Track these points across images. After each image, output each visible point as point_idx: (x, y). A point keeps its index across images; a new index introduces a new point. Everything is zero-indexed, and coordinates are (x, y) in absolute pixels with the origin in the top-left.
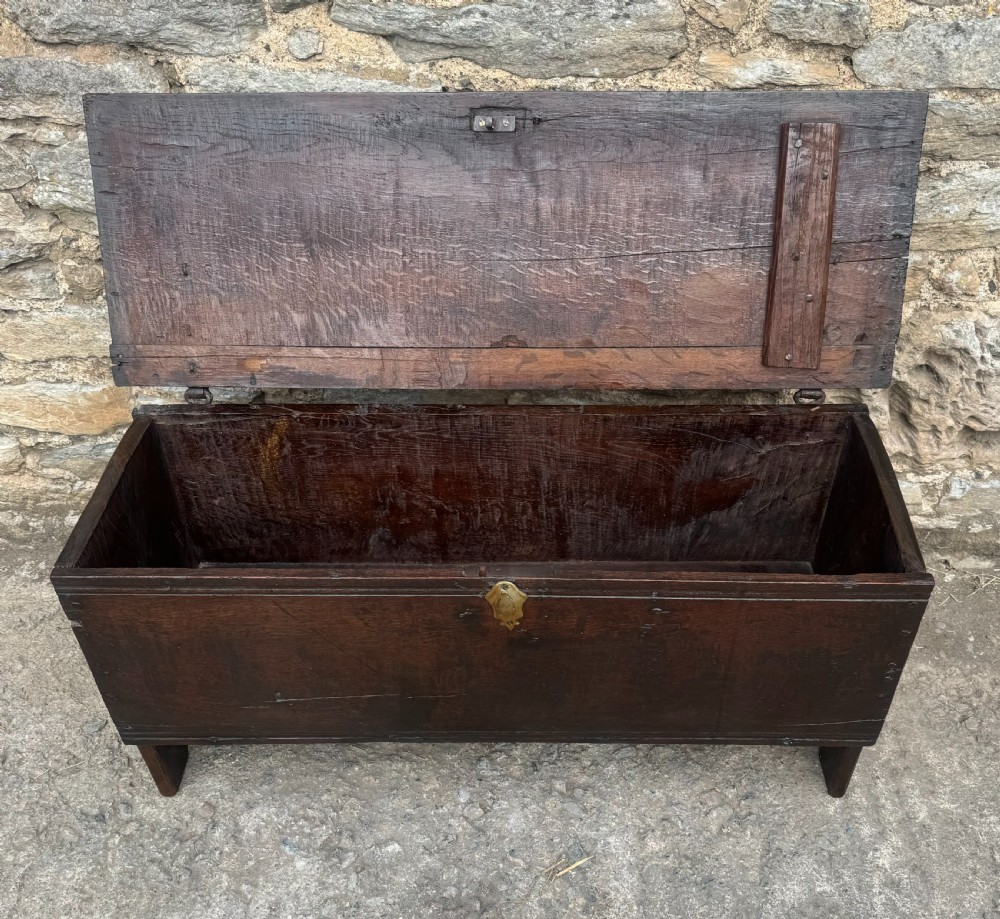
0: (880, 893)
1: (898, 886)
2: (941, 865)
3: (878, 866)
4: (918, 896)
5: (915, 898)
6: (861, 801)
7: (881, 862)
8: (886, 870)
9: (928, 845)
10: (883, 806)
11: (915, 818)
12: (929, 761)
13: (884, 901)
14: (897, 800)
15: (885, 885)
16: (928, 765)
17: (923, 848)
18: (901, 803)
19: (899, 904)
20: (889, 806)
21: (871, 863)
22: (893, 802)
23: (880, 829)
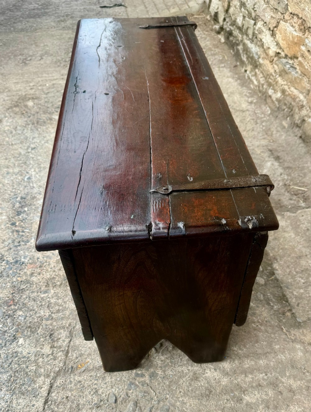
0: (189, 370)
1: (196, 380)
2: (216, 406)
3: (205, 370)
4: (192, 390)
5: (190, 389)
6: (245, 364)
7: (208, 371)
8: (204, 374)
9: (227, 400)
10: (246, 376)
11: (245, 395)
12: (292, 407)
13: (185, 372)
14: (254, 385)
15: (195, 374)
16: (288, 406)
17: (225, 397)
18: (252, 387)
19: (184, 379)
20: (247, 379)
21: (206, 367)
22: (252, 382)
23: (230, 373)
